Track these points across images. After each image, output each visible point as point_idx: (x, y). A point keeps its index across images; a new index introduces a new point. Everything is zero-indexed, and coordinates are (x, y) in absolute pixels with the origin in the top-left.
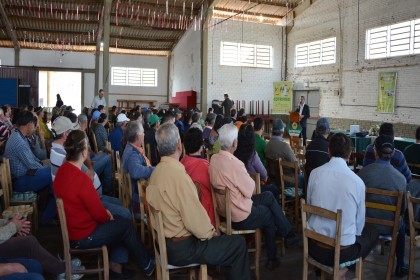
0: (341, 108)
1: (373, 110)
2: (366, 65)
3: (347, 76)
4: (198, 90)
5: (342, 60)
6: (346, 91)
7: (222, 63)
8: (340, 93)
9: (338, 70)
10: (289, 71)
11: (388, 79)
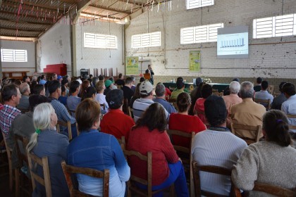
0: (166, 70)
1: (187, 70)
2: (181, 47)
3: (168, 53)
4: (68, 63)
5: (165, 44)
6: (168, 60)
7: (85, 46)
8: (164, 62)
9: (163, 49)
10: (127, 50)
11: (195, 54)
